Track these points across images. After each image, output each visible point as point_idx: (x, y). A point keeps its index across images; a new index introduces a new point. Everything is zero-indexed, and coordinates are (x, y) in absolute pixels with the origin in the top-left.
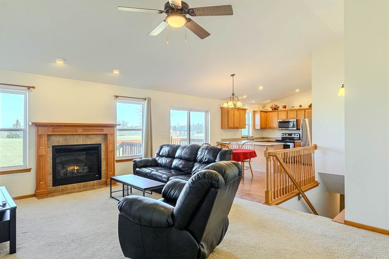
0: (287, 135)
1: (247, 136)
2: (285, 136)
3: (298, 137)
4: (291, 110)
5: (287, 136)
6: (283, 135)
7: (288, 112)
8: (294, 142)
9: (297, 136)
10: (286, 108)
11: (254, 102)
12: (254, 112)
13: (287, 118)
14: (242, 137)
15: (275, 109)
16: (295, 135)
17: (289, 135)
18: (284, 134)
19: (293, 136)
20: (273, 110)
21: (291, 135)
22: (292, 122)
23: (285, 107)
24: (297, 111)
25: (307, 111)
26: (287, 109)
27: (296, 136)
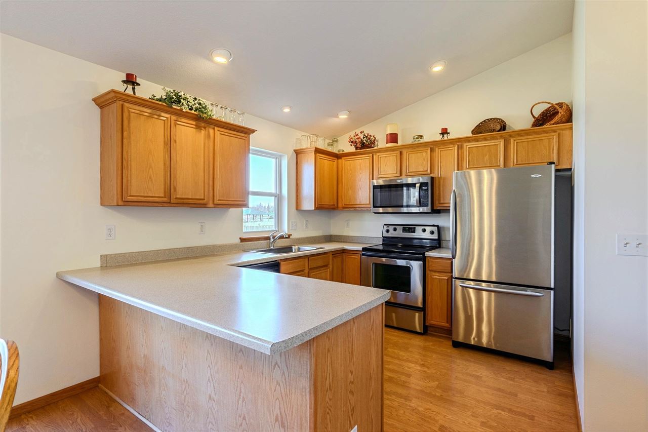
0: (400, 229)
1: (266, 235)
2: (392, 234)
3: (435, 236)
4: (414, 147)
5: (400, 233)
6: (388, 231)
7: (404, 152)
8: (424, 259)
9: (432, 233)
10: (397, 142)
11: (287, 110)
12: (298, 153)
13: (401, 175)
14: (242, 240)
15: (363, 146)
16: (424, 231)
17: (404, 230)
18: (391, 228)
19: (419, 234)
20: (357, 148)
21: (410, 229)
22: (418, 185)
23: (393, 138)
24: (432, 150)
25: (467, 146)
26: (400, 143)
27: (427, 235)
